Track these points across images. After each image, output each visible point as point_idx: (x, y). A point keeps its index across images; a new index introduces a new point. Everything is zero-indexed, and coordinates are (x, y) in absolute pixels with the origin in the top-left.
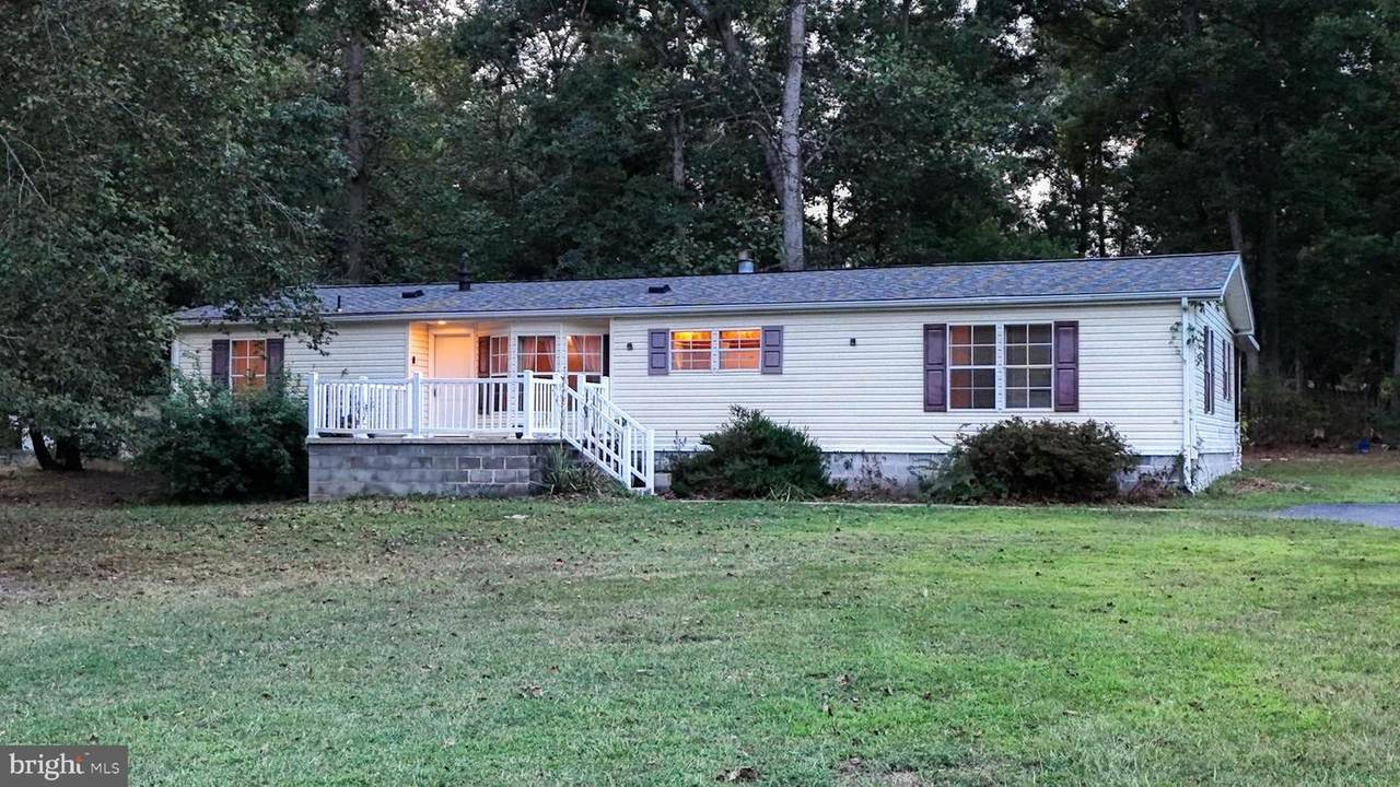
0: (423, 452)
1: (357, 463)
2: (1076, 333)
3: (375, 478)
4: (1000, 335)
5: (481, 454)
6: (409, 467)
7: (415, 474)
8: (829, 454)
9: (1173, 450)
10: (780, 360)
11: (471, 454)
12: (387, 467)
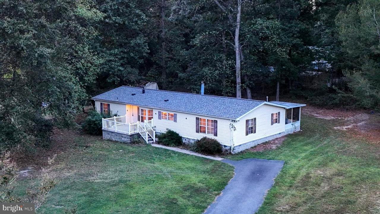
0: (117, 134)
1: (108, 134)
2: (217, 123)
3: (111, 137)
4: (206, 120)
5: (124, 136)
6: (115, 136)
7: (116, 137)
8: (183, 137)
9: (230, 145)
10: (176, 119)
11: (122, 135)
12: (112, 135)
